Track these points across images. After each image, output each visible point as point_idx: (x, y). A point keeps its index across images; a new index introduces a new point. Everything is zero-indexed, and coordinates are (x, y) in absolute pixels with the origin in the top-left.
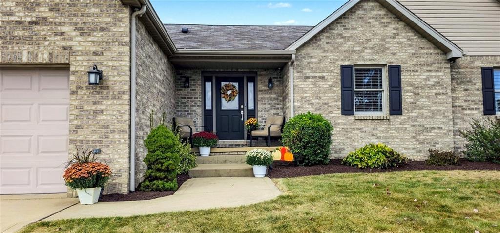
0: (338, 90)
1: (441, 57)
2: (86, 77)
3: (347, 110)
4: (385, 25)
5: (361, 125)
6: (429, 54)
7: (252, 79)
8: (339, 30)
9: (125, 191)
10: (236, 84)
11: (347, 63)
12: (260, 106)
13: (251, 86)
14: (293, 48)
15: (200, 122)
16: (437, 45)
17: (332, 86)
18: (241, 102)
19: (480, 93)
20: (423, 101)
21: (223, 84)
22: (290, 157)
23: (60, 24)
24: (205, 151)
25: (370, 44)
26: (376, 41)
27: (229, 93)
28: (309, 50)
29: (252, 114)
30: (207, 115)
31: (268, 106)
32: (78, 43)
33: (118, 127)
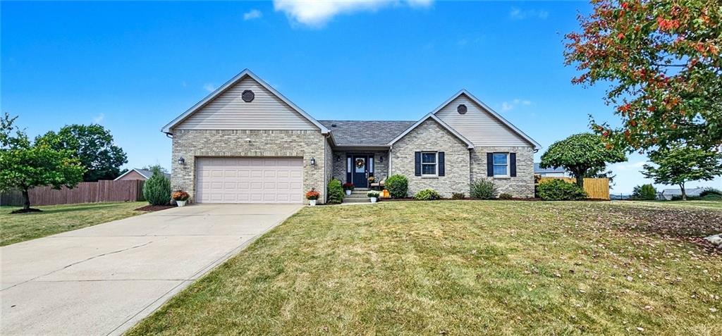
0: (414, 163)
1: (464, 148)
2: (310, 162)
3: (417, 174)
4: (438, 132)
5: (425, 181)
6: (458, 146)
7: (373, 157)
8: (414, 134)
9: (323, 203)
10: (364, 159)
11: (418, 150)
12: (376, 171)
13: (371, 160)
14: (391, 144)
15: (345, 179)
16: (463, 142)
17: (410, 162)
18: (366, 169)
19: (486, 165)
20: (455, 169)
21: (357, 159)
22: (388, 195)
23: (300, 142)
24: (349, 192)
25: (430, 141)
26: (432, 140)
27: (360, 164)
28: (399, 144)
29: (372, 175)
30: (349, 175)
31: (380, 171)
32: (306, 149)
33: (320, 179)
